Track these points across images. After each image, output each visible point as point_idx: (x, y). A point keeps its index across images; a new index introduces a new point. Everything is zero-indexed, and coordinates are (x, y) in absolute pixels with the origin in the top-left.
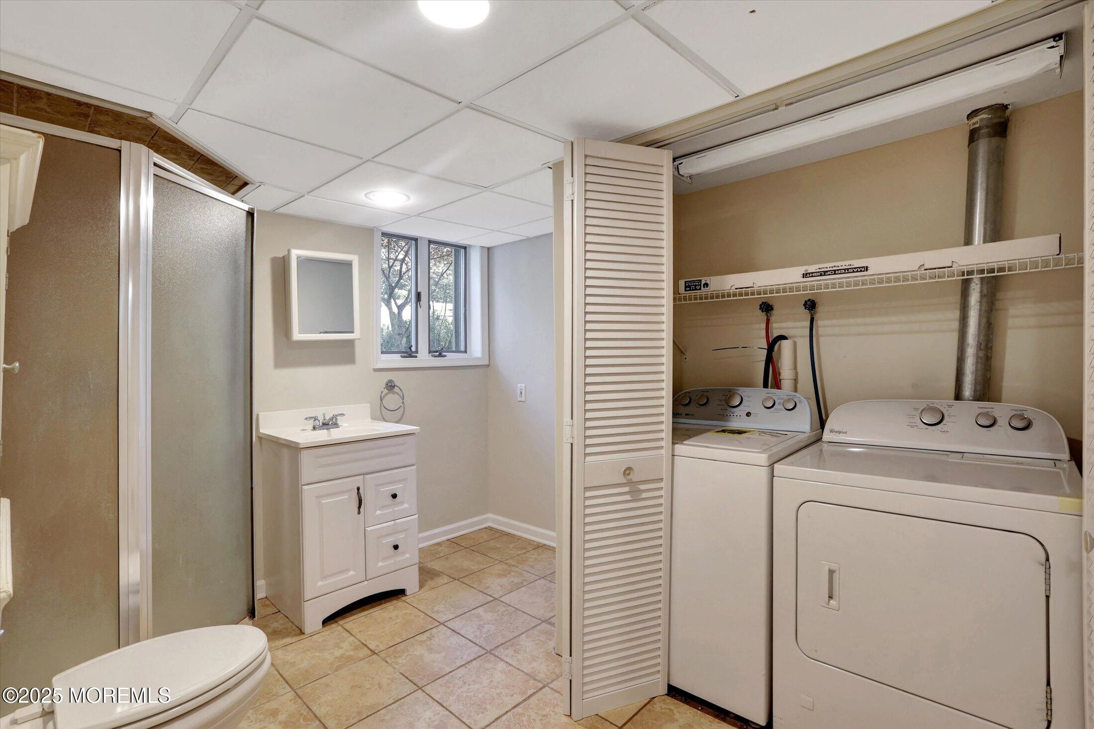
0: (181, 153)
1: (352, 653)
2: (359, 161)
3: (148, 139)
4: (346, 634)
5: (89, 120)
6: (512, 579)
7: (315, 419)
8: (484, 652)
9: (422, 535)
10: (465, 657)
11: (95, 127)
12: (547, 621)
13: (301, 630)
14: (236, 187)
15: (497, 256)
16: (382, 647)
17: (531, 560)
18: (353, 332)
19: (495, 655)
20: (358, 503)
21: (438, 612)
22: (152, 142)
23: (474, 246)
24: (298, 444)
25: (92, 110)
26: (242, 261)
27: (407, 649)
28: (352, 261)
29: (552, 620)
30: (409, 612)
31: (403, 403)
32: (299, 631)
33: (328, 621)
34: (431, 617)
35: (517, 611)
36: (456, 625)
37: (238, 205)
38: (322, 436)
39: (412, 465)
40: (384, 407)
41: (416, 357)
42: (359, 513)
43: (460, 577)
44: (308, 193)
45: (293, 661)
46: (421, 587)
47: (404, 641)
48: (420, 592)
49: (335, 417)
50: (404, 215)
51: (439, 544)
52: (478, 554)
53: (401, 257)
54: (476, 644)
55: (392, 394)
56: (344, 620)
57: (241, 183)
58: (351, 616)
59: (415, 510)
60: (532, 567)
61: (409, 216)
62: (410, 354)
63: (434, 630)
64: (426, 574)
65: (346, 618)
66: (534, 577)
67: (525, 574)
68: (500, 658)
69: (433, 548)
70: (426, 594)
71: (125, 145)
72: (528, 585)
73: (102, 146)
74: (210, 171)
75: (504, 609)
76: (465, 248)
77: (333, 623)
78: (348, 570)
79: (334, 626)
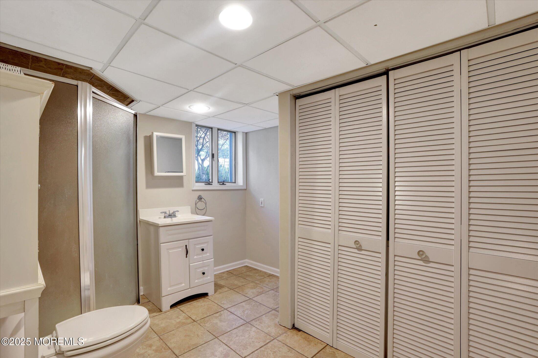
0: (103, 86)
1: (184, 321)
2: (187, 91)
3: (89, 80)
4: (181, 312)
5: (63, 71)
6: (258, 290)
7: (165, 213)
8: (246, 322)
9: (215, 268)
10: (237, 324)
11: (65, 74)
12: (275, 310)
13: (160, 310)
14: (128, 102)
15: (250, 137)
16: (198, 319)
17: (267, 281)
18: (182, 172)
19: (250, 324)
20: (186, 252)
21: (224, 304)
22: (91, 81)
23: (239, 132)
24: (158, 224)
25: (65, 67)
26: (132, 138)
27: (210, 320)
28: (182, 138)
29: (277, 309)
30: (210, 303)
31: (206, 206)
32: (159, 310)
33: (173, 306)
34: (220, 306)
35: (261, 305)
36: (232, 310)
37: (130, 111)
38: (168, 221)
39: (211, 236)
40: (197, 208)
41: (212, 184)
42: (187, 257)
43: (234, 289)
44: (162, 105)
45: (157, 323)
46: (215, 292)
47: (208, 316)
48: (215, 295)
49: (174, 212)
50: (207, 116)
51: (223, 273)
52: (242, 278)
53: (203, 136)
54: (241, 319)
55: (200, 202)
56: (180, 306)
57: (130, 101)
58: (183, 304)
59: (212, 257)
60: (267, 285)
61: (209, 117)
62: (209, 183)
63: (222, 312)
64: (218, 287)
65: (181, 305)
66: (268, 290)
67: (264, 288)
68: (253, 326)
69: (220, 275)
70: (217, 295)
71: (80, 83)
72: (265, 293)
73: (69, 84)
74: (116, 95)
75: (255, 303)
76: (235, 133)
77: (175, 307)
78: (182, 283)
79: (175, 308)
